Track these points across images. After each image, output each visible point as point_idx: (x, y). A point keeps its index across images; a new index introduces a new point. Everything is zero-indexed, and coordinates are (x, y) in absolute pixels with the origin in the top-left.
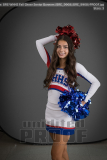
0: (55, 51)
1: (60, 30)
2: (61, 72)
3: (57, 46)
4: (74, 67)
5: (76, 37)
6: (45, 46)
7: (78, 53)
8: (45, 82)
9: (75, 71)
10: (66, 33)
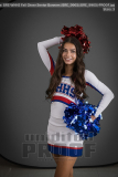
0: (60, 56)
1: (66, 30)
2: (66, 81)
3: (62, 49)
4: (82, 75)
5: (85, 40)
6: (49, 49)
7: (87, 58)
8: (47, 92)
9: (83, 79)
10: (73, 35)
